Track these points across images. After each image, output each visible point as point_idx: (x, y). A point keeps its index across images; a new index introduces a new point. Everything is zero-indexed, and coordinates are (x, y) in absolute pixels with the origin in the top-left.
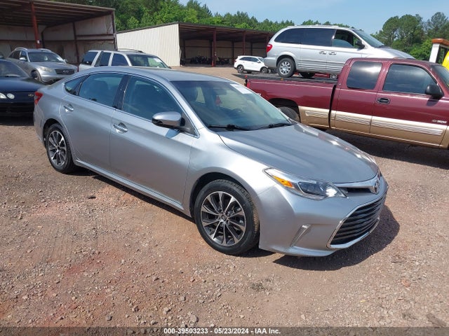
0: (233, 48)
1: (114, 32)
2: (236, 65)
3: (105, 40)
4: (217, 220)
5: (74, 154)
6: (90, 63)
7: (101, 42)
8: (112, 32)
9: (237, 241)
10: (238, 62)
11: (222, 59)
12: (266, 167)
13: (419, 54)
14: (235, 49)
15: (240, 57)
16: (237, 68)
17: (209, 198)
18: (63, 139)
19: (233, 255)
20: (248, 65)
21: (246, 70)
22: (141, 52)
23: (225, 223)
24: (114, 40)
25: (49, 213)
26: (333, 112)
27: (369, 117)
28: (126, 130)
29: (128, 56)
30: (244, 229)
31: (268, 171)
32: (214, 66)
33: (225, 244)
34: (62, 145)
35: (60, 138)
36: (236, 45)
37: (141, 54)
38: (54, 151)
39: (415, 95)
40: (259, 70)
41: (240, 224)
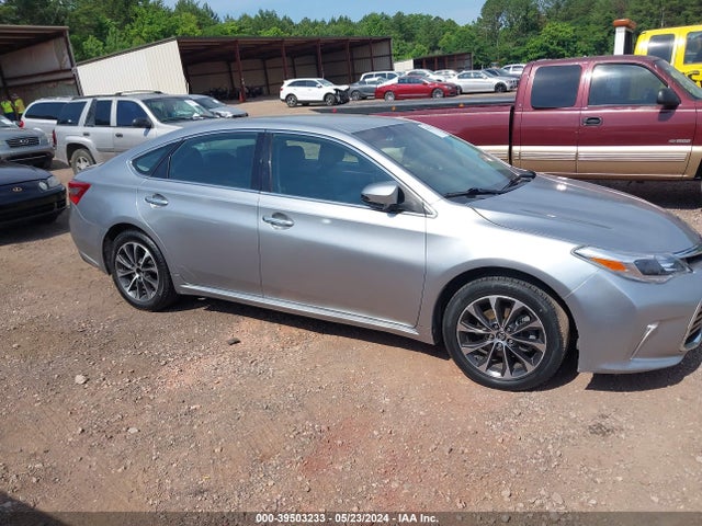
0: (265, 68)
1: (72, 66)
2: (283, 96)
3: (57, 81)
4: (489, 342)
5: (175, 276)
6: (75, 123)
7: (51, 85)
8: (68, 65)
9: (531, 368)
10: (286, 90)
11: (252, 88)
12: (575, 246)
13: (539, 45)
14: (268, 71)
15: (287, 82)
16: (286, 100)
17: (470, 308)
18: (148, 253)
19: (528, 391)
20: (303, 93)
21: (300, 102)
22: (159, 93)
23: (504, 343)
24: (75, 78)
25: (188, 379)
26: (516, 149)
27: (573, 149)
28: (289, 222)
29: (145, 102)
30: (542, 347)
31: (581, 251)
32: (244, 101)
33: (508, 375)
34: (147, 264)
35: (142, 253)
36: (269, 63)
37: (158, 96)
38: (130, 277)
39: (638, 107)
40: (321, 99)
41: (532, 340)
